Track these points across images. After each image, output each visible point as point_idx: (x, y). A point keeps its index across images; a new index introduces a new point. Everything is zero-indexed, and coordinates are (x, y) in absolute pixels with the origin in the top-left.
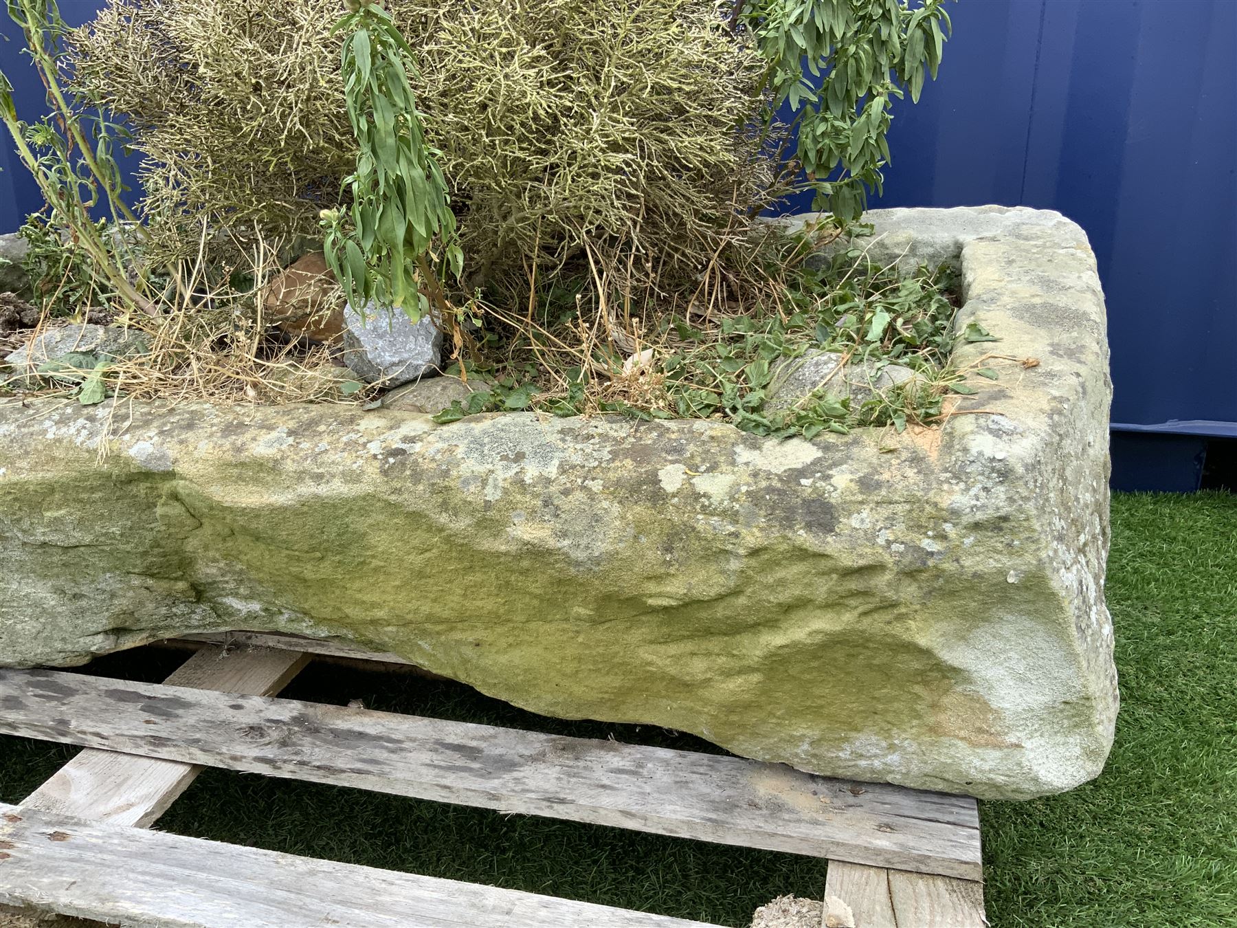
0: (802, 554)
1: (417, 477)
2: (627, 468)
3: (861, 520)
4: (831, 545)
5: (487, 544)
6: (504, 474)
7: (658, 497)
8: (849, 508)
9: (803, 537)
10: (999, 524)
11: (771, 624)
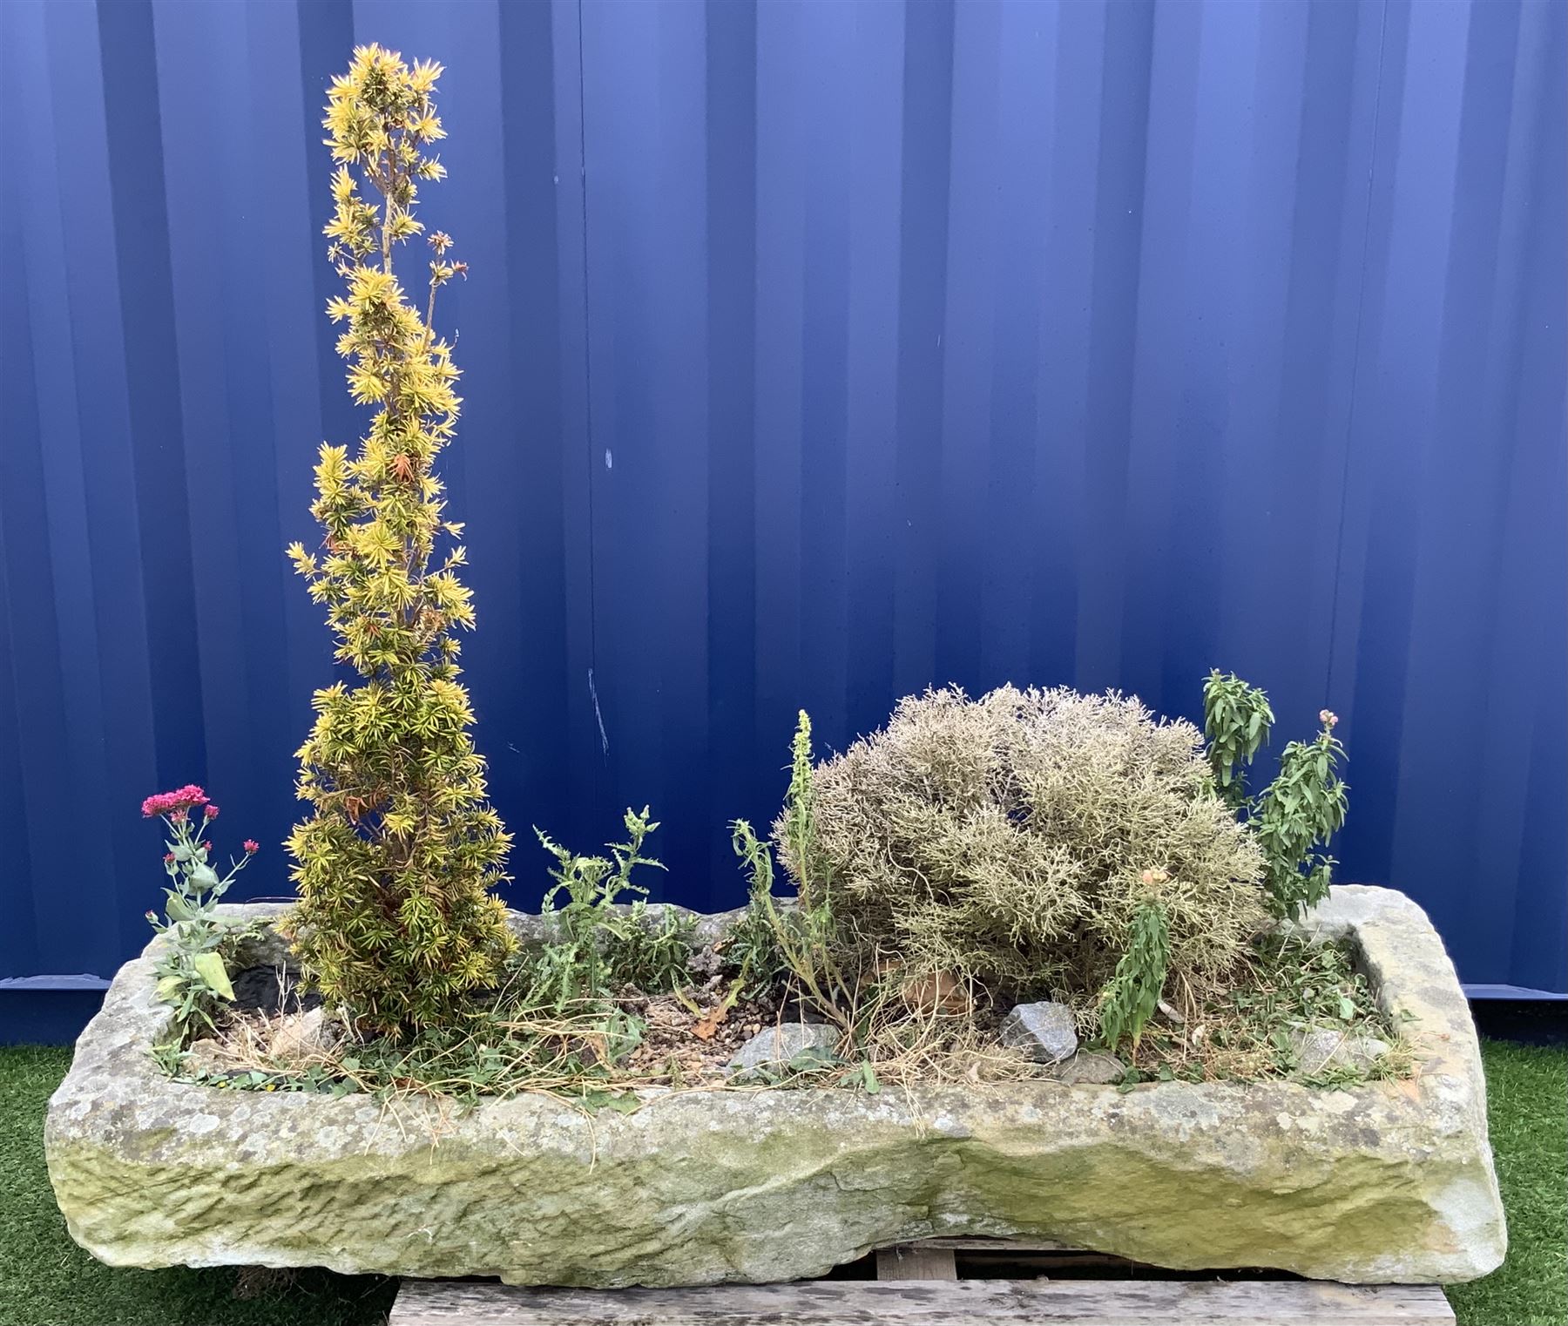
0: (1365, 1159)
1: (1134, 1130)
2: (1256, 1116)
3: (1392, 1138)
4: (1379, 1153)
5: (1180, 1166)
6: (1189, 1125)
7: (1279, 1132)
8: (1387, 1132)
9: (1364, 1150)
10: (1458, 1135)
11: (1343, 1198)
